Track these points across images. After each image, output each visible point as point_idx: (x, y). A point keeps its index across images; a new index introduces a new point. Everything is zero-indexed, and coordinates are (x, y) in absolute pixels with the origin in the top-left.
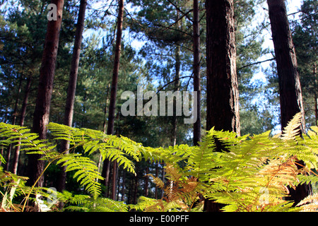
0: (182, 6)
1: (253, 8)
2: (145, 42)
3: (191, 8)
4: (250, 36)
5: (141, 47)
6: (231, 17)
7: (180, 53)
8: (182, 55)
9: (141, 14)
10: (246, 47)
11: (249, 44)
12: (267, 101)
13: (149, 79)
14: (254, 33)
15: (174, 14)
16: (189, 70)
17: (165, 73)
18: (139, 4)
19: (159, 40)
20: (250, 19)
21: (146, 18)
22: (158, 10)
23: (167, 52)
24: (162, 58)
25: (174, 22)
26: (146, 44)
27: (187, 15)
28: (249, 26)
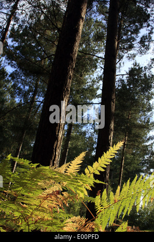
0: (48, 50)
1: (97, 64)
2: (16, 69)
3: (54, 53)
4: (90, 83)
5: (11, 72)
6: (72, 69)
7: (39, 83)
8: (40, 85)
9: (17, 48)
10: (86, 90)
11: (89, 88)
12: (93, 131)
13: (13, 96)
14: (93, 81)
15: (41, 54)
16: (43, 97)
17: (25, 95)
18: (17, 41)
19: (26, 70)
20: (93, 71)
21: (21, 52)
22: (30, 49)
23: (30, 80)
24: (25, 83)
25: (40, 59)
26: (16, 71)
27: (49, 57)
28: (91, 76)
